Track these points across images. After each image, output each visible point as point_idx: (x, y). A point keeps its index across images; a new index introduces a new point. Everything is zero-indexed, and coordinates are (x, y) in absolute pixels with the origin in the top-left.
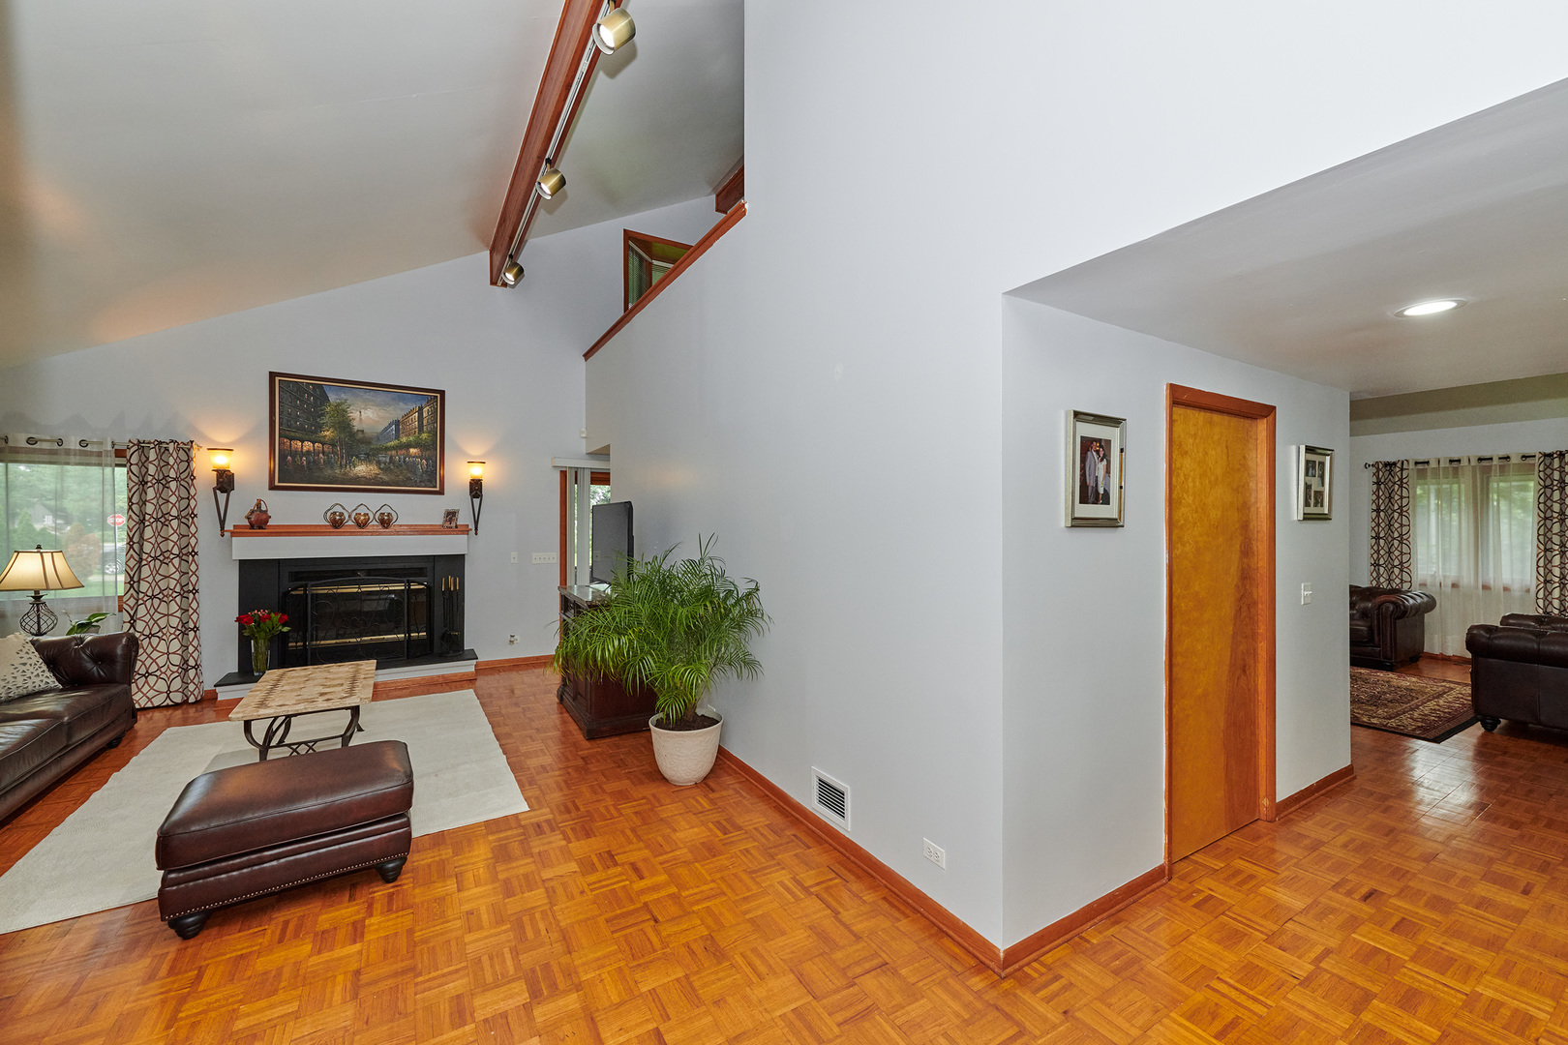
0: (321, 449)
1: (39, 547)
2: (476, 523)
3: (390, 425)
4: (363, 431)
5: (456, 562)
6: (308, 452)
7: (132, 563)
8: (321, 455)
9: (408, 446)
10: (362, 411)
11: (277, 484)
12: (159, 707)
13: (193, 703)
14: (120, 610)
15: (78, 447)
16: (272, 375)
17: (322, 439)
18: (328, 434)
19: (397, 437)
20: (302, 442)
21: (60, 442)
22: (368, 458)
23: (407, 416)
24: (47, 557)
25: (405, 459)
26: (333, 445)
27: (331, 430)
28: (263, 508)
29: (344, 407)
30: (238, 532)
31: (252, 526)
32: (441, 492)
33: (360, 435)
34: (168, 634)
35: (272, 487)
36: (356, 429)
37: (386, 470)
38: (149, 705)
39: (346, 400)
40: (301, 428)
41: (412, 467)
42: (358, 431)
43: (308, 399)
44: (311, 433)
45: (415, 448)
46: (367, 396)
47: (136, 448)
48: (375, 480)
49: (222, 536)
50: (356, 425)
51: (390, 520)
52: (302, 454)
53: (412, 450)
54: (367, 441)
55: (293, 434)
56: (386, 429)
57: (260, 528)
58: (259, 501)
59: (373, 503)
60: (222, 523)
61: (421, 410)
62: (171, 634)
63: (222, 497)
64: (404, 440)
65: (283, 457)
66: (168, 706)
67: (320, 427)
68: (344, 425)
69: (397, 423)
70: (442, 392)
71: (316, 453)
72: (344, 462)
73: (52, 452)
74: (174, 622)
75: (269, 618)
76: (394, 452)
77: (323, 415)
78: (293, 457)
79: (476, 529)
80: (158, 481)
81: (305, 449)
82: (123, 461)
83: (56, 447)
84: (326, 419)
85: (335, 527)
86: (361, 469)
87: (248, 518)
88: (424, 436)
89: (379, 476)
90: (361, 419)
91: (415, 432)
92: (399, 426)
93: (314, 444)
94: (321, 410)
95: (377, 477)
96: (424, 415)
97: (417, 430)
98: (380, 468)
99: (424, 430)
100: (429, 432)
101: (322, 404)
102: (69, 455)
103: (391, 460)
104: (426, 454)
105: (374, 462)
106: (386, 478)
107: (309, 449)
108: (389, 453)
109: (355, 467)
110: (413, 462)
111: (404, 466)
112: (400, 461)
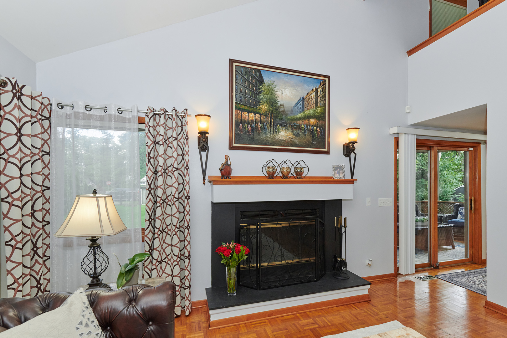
0: (259, 118)
1: (95, 192)
2: (352, 175)
3: (299, 101)
4: (283, 106)
5: (336, 205)
6: (252, 120)
7: (150, 205)
8: (259, 123)
9: (309, 117)
10: (283, 90)
11: (234, 145)
13: (188, 316)
14: (143, 241)
15: (117, 113)
16: (232, 61)
17: (260, 111)
18: (263, 107)
19: (303, 110)
20: (248, 113)
21: (106, 110)
22: (285, 126)
23: (308, 95)
24: (102, 201)
25: (307, 127)
26: (266, 116)
27: (265, 104)
28: (229, 163)
29: (272, 87)
30: (214, 181)
31: (223, 176)
32: (328, 153)
33: (282, 109)
34: (172, 261)
35: (232, 148)
36: (279, 104)
37: (297, 135)
39: (274, 82)
40: (248, 103)
42: (281, 105)
43: (252, 81)
44: (253, 107)
45: (313, 118)
47: (152, 114)
48: (290, 143)
49: (204, 184)
50: (280, 101)
51: (302, 173)
53: (312, 121)
54: (285, 113)
55: (243, 107)
56: (296, 105)
57: (228, 177)
58: (226, 157)
59: (290, 159)
60: (204, 173)
61: (317, 89)
62: (175, 261)
63: (203, 154)
64: (307, 112)
65: (237, 125)
67: (258, 102)
68: (273, 102)
69: (303, 100)
70: (329, 77)
72: (272, 129)
73: (101, 118)
74: (176, 251)
77: (260, 93)
78: (243, 124)
80: (165, 141)
81: (250, 118)
82: (142, 126)
83: (103, 113)
84: (262, 96)
85: (269, 177)
86: (284, 134)
87: (221, 171)
88: (318, 110)
89: (293, 140)
90: (282, 96)
91: (313, 107)
92: (304, 102)
93: (255, 114)
94: (259, 89)
95: (291, 140)
96: (319, 94)
97: (314, 105)
98: (293, 134)
99: (319, 105)
100: (321, 107)
101: (260, 85)
102: (110, 120)
103: (299, 127)
104: (320, 123)
105: (290, 129)
106: (296, 141)
107: (252, 119)
108: (298, 122)
109: (279, 133)
110: (312, 129)
111: (307, 133)
112: (304, 129)
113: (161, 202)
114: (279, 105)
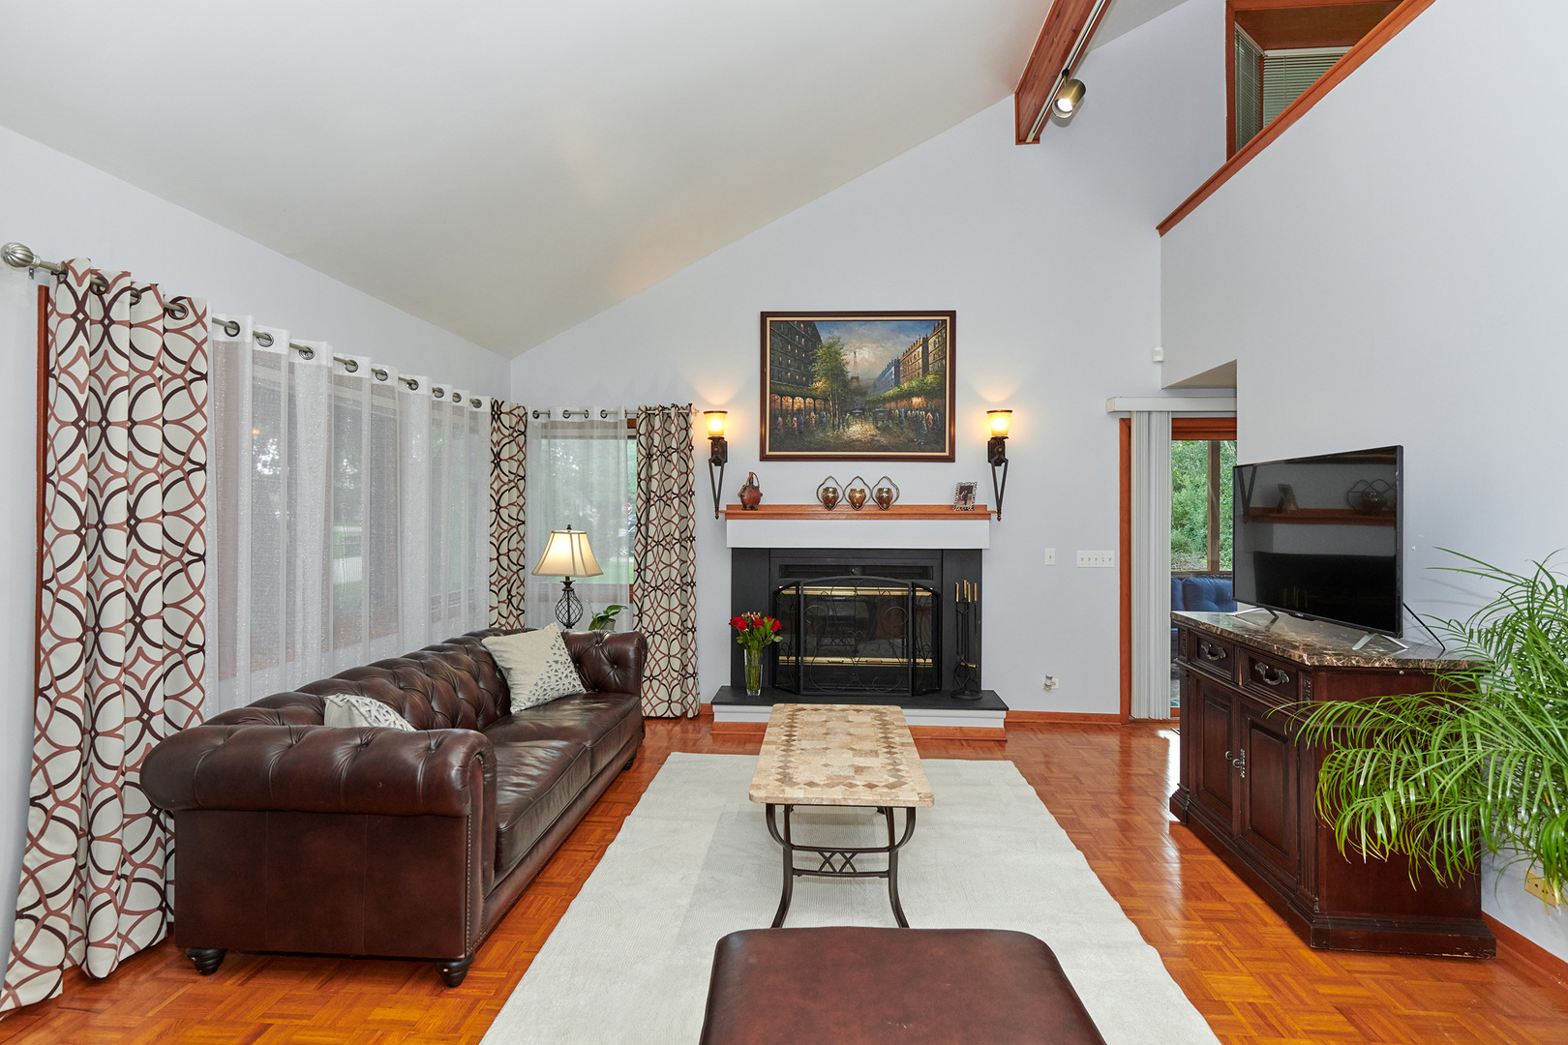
0: (812, 405)
1: (569, 528)
2: (999, 502)
3: (889, 367)
4: (857, 378)
5: (971, 559)
6: (799, 410)
7: (640, 548)
8: (813, 414)
9: (909, 394)
10: (857, 350)
11: (767, 453)
12: (660, 718)
13: (691, 719)
14: (631, 602)
15: (600, 419)
16: (764, 315)
17: (813, 392)
18: (820, 385)
19: (897, 383)
20: (793, 398)
21: (586, 414)
22: (863, 415)
23: (908, 353)
24: (575, 537)
25: (906, 412)
26: (826, 400)
27: (823, 380)
28: (755, 484)
29: (838, 347)
30: (731, 513)
31: (745, 507)
32: (951, 459)
33: (855, 384)
34: (669, 633)
35: (764, 458)
36: (850, 375)
37: (884, 430)
38: (653, 714)
39: (839, 338)
40: (792, 381)
41: (915, 422)
42: (852, 378)
43: (800, 343)
44: (802, 388)
45: (918, 396)
46: (864, 329)
47: (644, 415)
48: (871, 444)
49: (717, 518)
50: (851, 371)
51: (889, 499)
52: (793, 414)
53: (916, 400)
54: (861, 392)
55: (783, 388)
56: (884, 373)
57: (752, 508)
58: (751, 474)
59: (871, 474)
60: (717, 501)
61: (926, 340)
62: (672, 633)
63: (717, 470)
64: (905, 386)
65: (773, 418)
66: (668, 718)
67: (811, 377)
68: (837, 372)
69: (897, 363)
70: (952, 314)
71: (807, 411)
72: (836, 422)
73: (581, 426)
74: (675, 619)
75: (763, 624)
76: (893, 404)
77: (814, 360)
78: (785, 417)
79: (999, 512)
80: (662, 453)
81: (796, 407)
82: (633, 432)
83: (584, 419)
84: (817, 367)
85: (829, 508)
86: (857, 430)
87: (741, 496)
88: (930, 378)
89: (876, 438)
90: (855, 362)
91: (918, 374)
92: (899, 367)
93: (805, 400)
94: (813, 355)
95: (873, 440)
96: (931, 348)
97: (921, 371)
98: (877, 428)
99: (931, 369)
100: (936, 373)
101: (814, 347)
102: (592, 428)
103: (890, 415)
104: (933, 404)
105: (871, 419)
106: (883, 440)
107: (800, 406)
108: (887, 405)
109: (848, 428)
110: (916, 416)
111: (905, 423)
112: (900, 416)
113: (653, 544)
114: (850, 377)
